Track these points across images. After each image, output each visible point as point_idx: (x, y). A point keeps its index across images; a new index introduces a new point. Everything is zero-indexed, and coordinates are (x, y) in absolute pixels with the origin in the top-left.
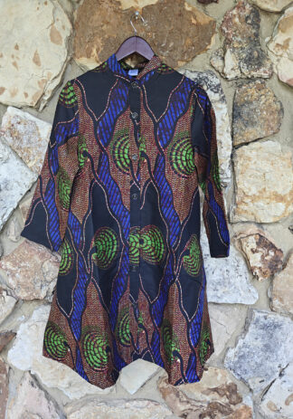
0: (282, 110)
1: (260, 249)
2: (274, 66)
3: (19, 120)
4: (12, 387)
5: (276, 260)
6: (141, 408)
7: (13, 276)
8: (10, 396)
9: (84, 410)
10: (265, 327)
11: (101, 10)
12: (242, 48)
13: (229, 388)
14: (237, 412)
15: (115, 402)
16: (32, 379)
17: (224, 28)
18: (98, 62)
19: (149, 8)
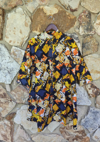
0: (99, 44)
1: (92, 88)
2: (96, 30)
3: (16, 50)
4: (15, 129)
5: (97, 92)
6: (55, 136)
7: (15, 96)
8: (15, 131)
9: (37, 136)
10: (94, 113)
11: (40, 16)
12: (85, 26)
13: (82, 131)
14: (85, 139)
15: (46, 134)
16: (21, 127)
17: (79, 19)
18: (39, 32)
19: (55, 15)
